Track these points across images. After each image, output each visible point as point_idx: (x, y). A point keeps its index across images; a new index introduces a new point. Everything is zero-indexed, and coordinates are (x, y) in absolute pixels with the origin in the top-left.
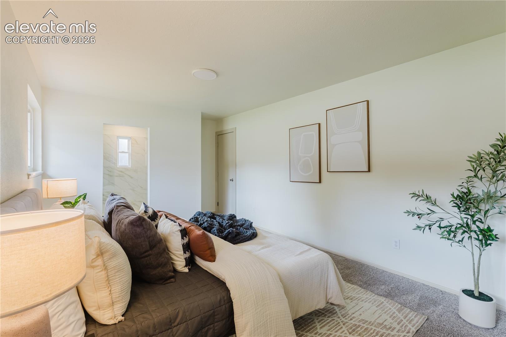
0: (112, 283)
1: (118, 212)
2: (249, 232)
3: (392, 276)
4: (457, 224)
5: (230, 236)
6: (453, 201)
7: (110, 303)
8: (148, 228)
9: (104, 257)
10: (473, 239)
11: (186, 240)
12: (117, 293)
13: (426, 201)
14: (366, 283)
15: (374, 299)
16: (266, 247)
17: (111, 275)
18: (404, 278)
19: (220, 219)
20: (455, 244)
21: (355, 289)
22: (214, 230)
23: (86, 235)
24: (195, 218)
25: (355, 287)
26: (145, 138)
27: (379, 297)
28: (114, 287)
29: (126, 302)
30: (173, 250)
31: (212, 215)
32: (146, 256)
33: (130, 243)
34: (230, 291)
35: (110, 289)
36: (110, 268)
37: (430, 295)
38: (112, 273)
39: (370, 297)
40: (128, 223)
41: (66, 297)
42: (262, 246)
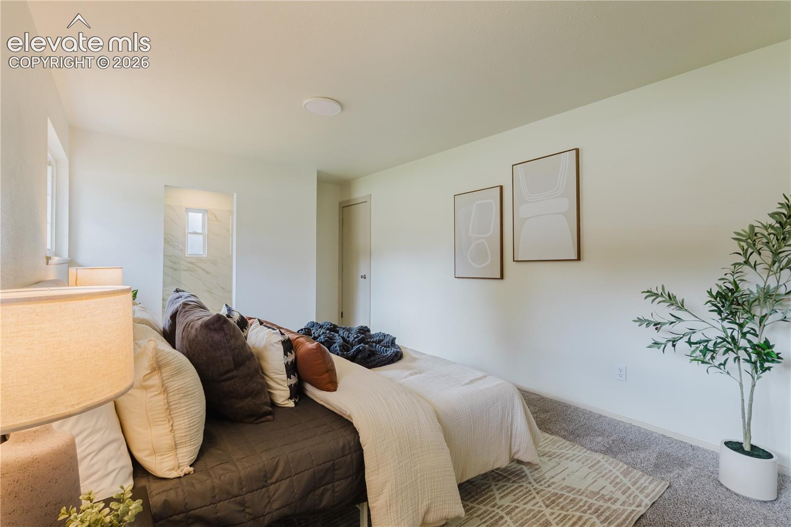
0: (174, 414)
1: (185, 312)
2: (390, 352)
3: (614, 424)
4: (717, 339)
5: (360, 356)
6: (710, 301)
7: (172, 445)
8: (231, 334)
9: (164, 373)
10: (742, 361)
11: (291, 357)
12: (182, 429)
13: (668, 302)
14: (572, 433)
15: (585, 456)
16: (416, 373)
17: (174, 401)
18: (633, 426)
19: (345, 333)
20: (713, 370)
21: (555, 442)
22: (336, 347)
23: (136, 344)
24: (306, 330)
25: (556, 438)
26: (229, 211)
27: (594, 453)
28: (177, 420)
29: (197, 445)
30: (270, 372)
31: (332, 326)
32: (229, 379)
33: (204, 358)
34: (358, 433)
35: (171, 424)
36: (172, 390)
37: (674, 451)
38: (175, 399)
39: (578, 454)
40: (201, 325)
41: (104, 431)
42: (410, 372)
